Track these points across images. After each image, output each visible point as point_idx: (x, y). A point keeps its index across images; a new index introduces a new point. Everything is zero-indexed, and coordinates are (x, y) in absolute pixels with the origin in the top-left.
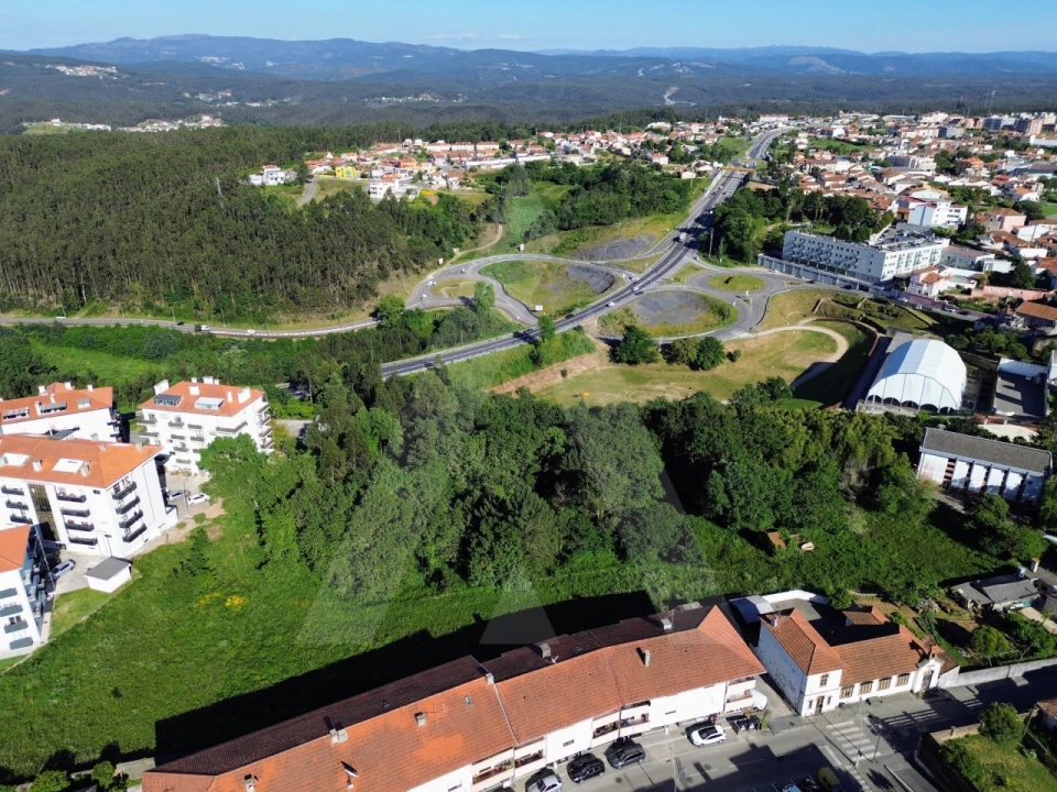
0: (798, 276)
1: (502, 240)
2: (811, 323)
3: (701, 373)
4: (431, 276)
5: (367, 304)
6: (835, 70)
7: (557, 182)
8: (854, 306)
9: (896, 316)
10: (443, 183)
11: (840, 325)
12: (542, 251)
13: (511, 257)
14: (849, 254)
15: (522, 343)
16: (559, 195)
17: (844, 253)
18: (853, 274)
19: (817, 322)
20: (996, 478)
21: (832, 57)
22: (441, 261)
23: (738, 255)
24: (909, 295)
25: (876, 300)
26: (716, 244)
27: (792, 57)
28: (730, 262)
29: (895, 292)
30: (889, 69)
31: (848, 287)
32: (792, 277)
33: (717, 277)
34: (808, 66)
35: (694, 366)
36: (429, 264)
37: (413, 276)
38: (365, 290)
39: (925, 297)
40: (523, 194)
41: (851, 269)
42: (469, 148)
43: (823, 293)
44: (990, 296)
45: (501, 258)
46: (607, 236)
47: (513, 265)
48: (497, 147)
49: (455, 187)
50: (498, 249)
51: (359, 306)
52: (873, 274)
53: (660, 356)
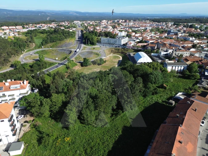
0: (106, 46)
1: (35, 47)
2: (113, 54)
3: (100, 66)
4: (21, 56)
5: (8, 64)
6: (78, 15)
7: (43, 33)
8: (119, 50)
9: (127, 50)
10: (13, 35)
11: (118, 54)
12: (48, 47)
13: (40, 49)
14: (115, 41)
16: (45, 36)
18: (116, 45)
19: (114, 54)
20: (179, 68)
22: (23, 52)
23: (93, 44)
24: (127, 47)
25: (122, 48)
26: (88, 42)
29: (125, 47)
30: (87, 15)
31: (116, 47)
32: (104, 46)
33: (92, 48)
34: (73, 14)
35: (99, 64)
36: (20, 53)
37: (17, 56)
38: (6, 61)
39: (130, 47)
40: (35, 36)
41: (116, 44)
42: (14, 27)
43: (112, 48)
44: (140, 45)
45: (38, 50)
46: (63, 42)
47: (42, 51)
48: (22, 27)
49: (17, 35)
50: (35, 48)
51: (6, 65)
52: (120, 44)
53: (92, 64)
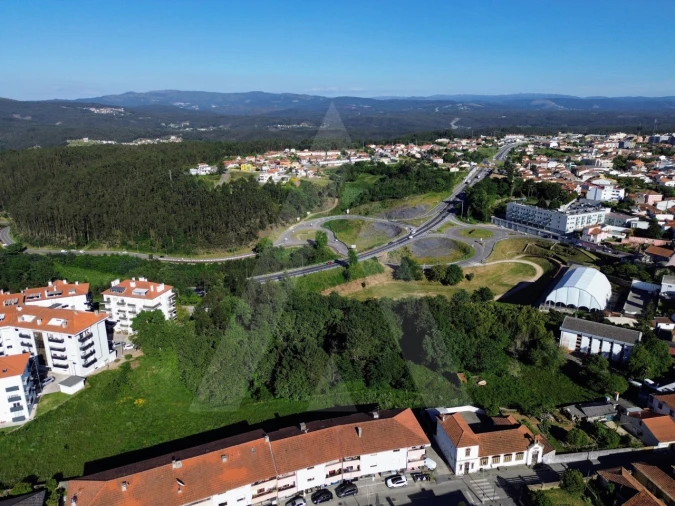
0: (516, 230)
1: (337, 207)
2: (522, 258)
3: (449, 287)
4: (291, 228)
5: (251, 243)
6: (561, 108)
7: (373, 174)
8: (549, 248)
9: (573, 254)
10: (304, 174)
11: (539, 259)
12: (360, 213)
13: (341, 217)
14: (546, 217)
15: (339, 266)
16: (374, 181)
17: (543, 216)
18: (549, 229)
19: (525, 258)
20: (606, 347)
21: (558, 100)
22: (298, 219)
23: (479, 217)
24: (582, 242)
25: (561, 244)
26: (465, 211)
27: (533, 100)
28: (474, 221)
29: (574, 240)
30: (596, 107)
31: (545, 237)
32: (512, 230)
33: (465, 229)
34: (543, 105)
35: (445, 282)
36: (291, 221)
37: (280, 227)
38: (252, 235)
39: (592, 243)
40: (352, 180)
41: (548, 226)
42: (323, 154)
43: (530, 240)
44: (634, 243)
45: (334, 218)
46: (399, 205)
47: (342, 221)
48: (339, 153)
49: (311, 176)
50: (334, 212)
51: (246, 245)
52: (561, 229)
53: (424, 276)
